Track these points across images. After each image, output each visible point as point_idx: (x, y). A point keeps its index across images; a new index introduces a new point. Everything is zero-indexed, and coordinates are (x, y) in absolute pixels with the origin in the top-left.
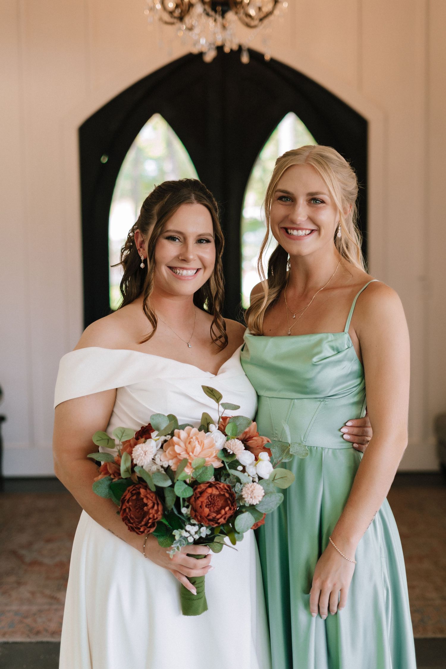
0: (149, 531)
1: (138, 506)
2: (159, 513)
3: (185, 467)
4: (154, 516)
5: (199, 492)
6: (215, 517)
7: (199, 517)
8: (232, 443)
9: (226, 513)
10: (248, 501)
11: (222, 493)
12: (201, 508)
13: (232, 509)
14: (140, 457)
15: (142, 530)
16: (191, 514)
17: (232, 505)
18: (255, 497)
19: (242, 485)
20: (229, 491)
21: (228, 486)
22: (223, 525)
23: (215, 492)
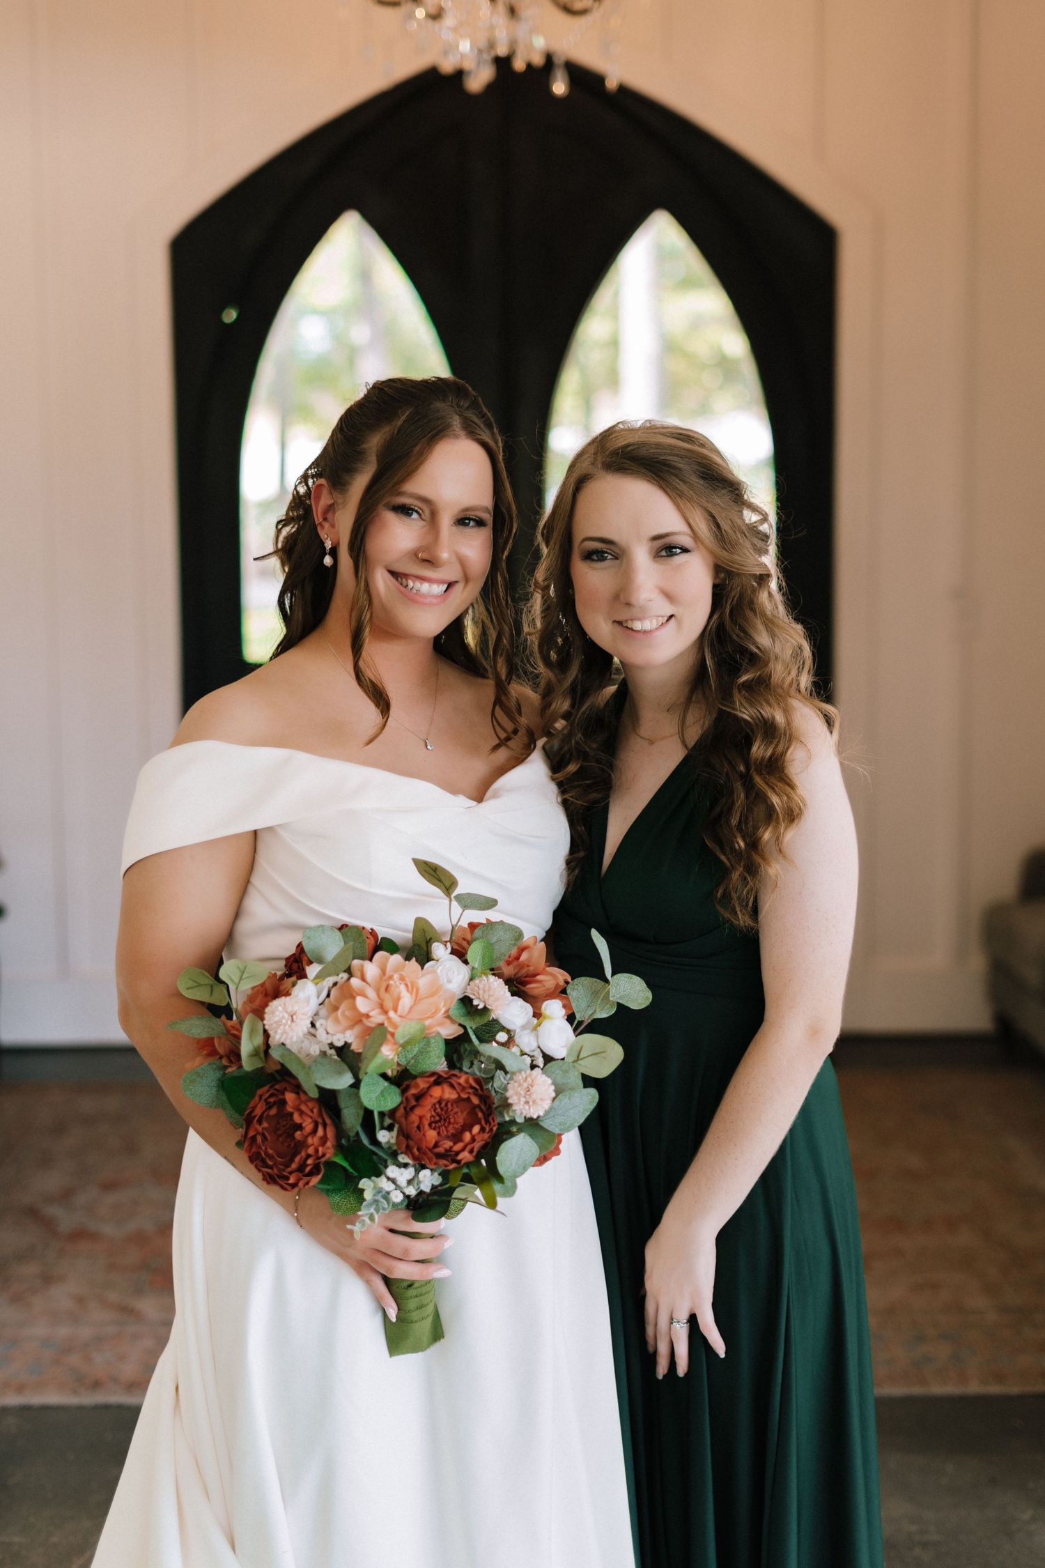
0: (307, 1183)
1: (283, 1129)
2: (329, 1144)
3: (381, 1045)
4: (317, 1151)
5: (414, 1095)
6: (451, 1148)
7: (415, 1150)
8: (481, 986)
9: (473, 1140)
10: (521, 1110)
11: (464, 1096)
12: (420, 1131)
13: (488, 1129)
14: (282, 1027)
15: (292, 1181)
16: (398, 1142)
17: (487, 1122)
18: (534, 1102)
19: (509, 1076)
20: (480, 1092)
21: (477, 1081)
22: (468, 1165)
23: (450, 1094)
